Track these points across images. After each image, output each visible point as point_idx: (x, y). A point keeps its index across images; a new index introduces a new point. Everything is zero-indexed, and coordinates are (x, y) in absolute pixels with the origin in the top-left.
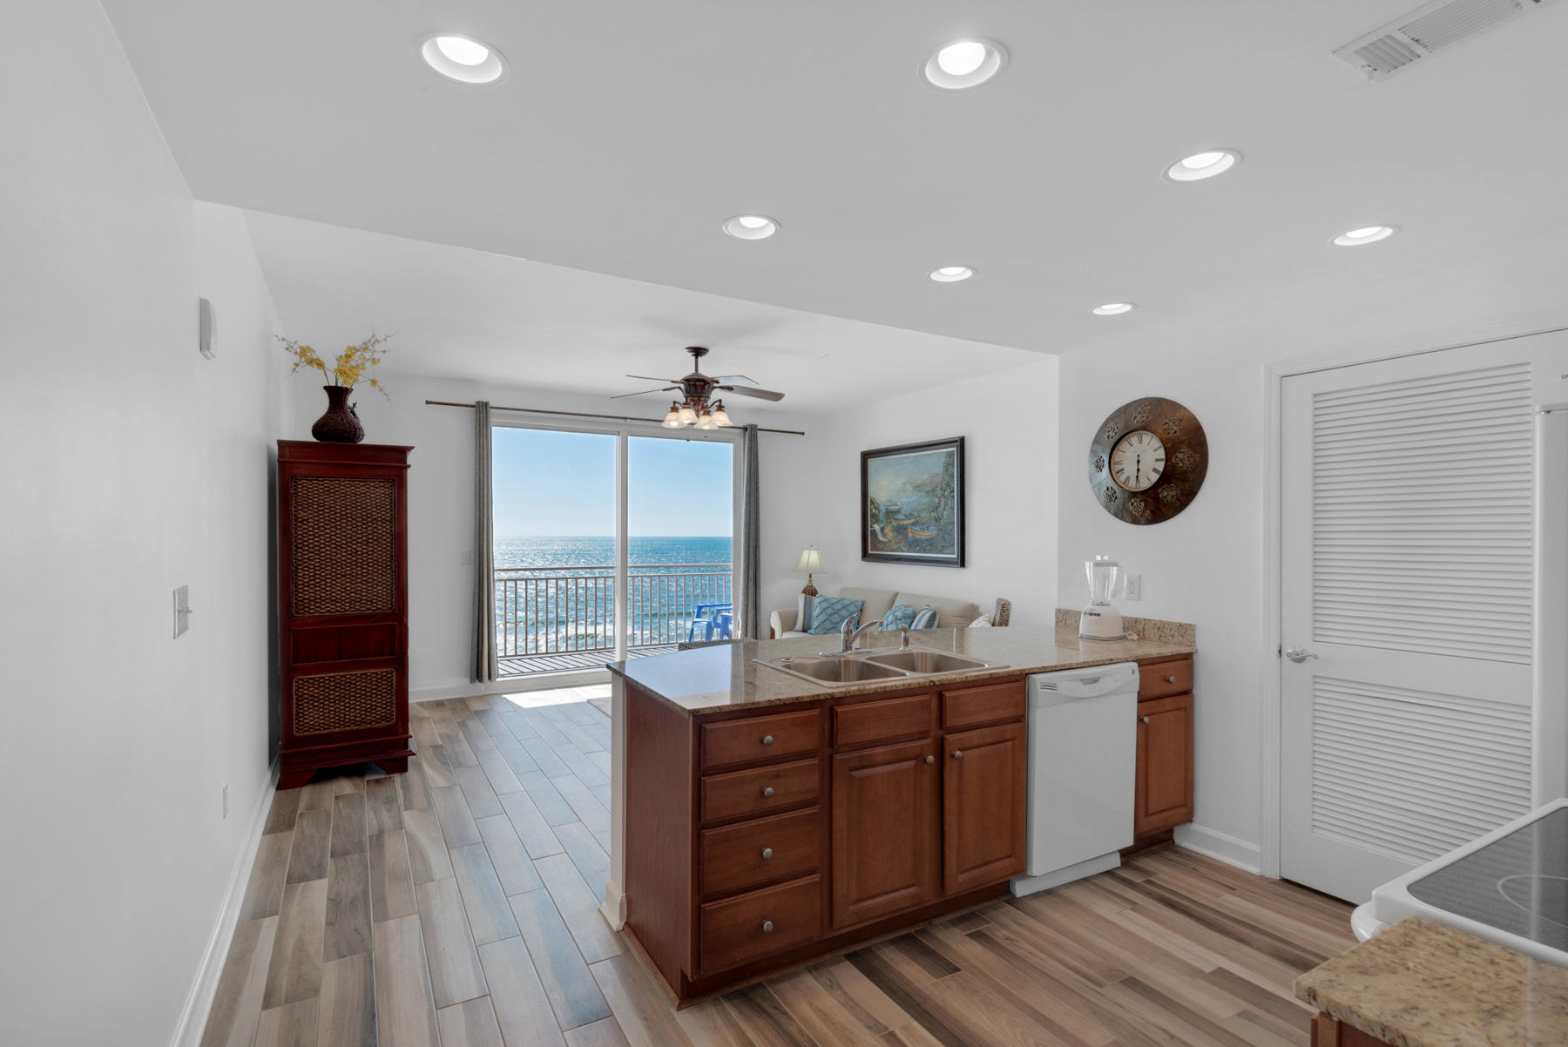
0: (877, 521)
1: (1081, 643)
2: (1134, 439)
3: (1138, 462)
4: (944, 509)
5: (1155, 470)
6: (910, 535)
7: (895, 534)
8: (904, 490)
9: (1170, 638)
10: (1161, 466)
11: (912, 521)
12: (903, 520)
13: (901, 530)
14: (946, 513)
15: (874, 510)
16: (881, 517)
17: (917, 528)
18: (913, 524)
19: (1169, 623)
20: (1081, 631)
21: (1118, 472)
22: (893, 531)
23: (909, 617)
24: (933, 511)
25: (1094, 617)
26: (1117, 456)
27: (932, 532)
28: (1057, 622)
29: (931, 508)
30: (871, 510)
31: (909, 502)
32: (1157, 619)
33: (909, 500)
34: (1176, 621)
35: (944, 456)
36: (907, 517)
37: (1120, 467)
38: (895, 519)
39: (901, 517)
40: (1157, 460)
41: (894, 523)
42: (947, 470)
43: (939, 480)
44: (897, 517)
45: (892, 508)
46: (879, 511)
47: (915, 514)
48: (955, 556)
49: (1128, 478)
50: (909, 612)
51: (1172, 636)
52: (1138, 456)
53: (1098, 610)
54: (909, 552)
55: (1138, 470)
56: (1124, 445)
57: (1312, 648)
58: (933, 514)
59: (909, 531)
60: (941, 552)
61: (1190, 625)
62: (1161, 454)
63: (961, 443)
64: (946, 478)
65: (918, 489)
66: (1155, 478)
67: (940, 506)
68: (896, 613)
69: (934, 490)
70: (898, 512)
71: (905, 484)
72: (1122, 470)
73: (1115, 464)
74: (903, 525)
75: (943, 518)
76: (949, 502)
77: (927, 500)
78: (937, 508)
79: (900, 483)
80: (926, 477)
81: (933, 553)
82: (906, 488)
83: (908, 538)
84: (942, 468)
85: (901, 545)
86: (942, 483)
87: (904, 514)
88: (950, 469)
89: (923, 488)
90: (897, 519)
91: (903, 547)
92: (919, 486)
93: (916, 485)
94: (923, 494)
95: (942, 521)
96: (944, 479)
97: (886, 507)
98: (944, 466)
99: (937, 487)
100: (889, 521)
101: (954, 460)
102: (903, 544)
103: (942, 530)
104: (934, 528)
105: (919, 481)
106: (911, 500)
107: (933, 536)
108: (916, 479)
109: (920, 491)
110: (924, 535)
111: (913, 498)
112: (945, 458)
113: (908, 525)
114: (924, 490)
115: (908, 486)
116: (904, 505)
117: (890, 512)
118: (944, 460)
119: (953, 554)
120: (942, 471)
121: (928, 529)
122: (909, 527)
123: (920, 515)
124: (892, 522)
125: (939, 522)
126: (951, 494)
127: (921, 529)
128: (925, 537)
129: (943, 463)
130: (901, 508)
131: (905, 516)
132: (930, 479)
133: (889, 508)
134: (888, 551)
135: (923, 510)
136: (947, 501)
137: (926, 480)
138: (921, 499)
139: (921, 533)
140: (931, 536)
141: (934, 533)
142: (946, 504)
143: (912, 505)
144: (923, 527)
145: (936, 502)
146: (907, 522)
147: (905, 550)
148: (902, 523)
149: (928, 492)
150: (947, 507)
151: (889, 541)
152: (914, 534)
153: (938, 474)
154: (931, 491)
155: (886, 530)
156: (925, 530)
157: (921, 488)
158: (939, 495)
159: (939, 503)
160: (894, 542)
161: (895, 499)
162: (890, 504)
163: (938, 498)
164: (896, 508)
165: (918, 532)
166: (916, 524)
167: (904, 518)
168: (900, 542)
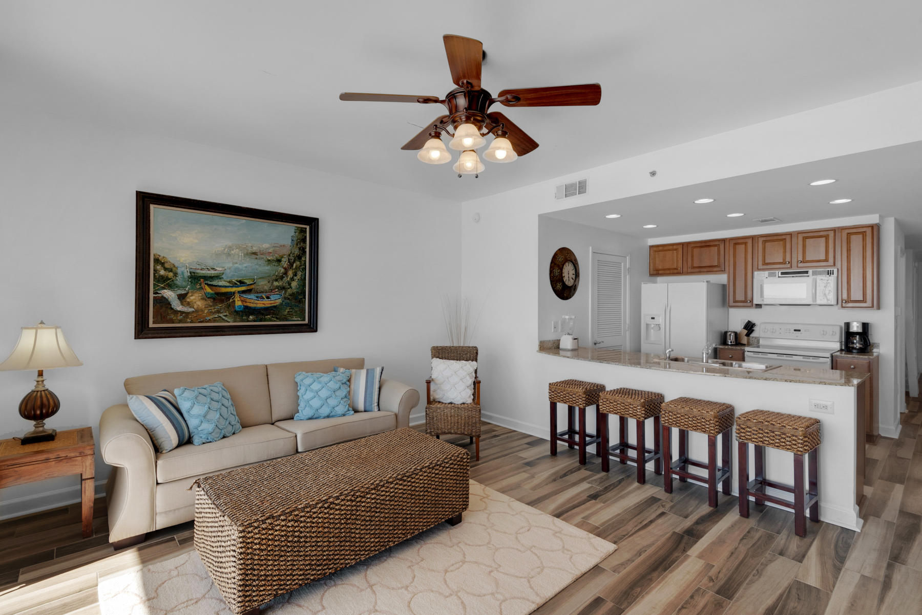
0: (171, 286)
2: (568, 264)
3: (569, 274)
4: (292, 279)
5: (573, 278)
6: (238, 303)
7: (210, 302)
8: (229, 255)
11: (243, 288)
12: (226, 287)
13: (221, 298)
14: (294, 284)
15: (162, 272)
16: (179, 281)
17: (252, 296)
18: (244, 292)
22: (206, 297)
24: (276, 280)
27: (276, 299)
29: (274, 277)
30: (155, 270)
33: (236, 265)
35: (293, 231)
36: (234, 285)
38: (209, 285)
39: (221, 283)
40: (573, 274)
41: (208, 290)
42: (297, 244)
43: (286, 251)
44: (215, 283)
45: (204, 272)
46: (176, 274)
47: (248, 282)
48: (306, 322)
49: (566, 280)
54: (235, 321)
55: (569, 277)
56: (565, 266)
58: (276, 284)
59: (237, 299)
60: (287, 320)
62: (575, 272)
63: (313, 223)
64: (297, 252)
65: (254, 256)
66: (573, 282)
67: (287, 277)
69: (279, 261)
70: (218, 277)
71: (230, 248)
72: (565, 276)
73: (563, 273)
74: (227, 292)
75: (291, 287)
76: (299, 274)
77: (267, 269)
78: (282, 278)
79: (220, 245)
80: (265, 246)
81: (275, 321)
82: (232, 252)
83: (234, 307)
84: (290, 241)
85: (221, 315)
86: (289, 255)
87: (228, 280)
88: (300, 244)
89: (262, 256)
90: (212, 285)
91: (224, 317)
92: (255, 253)
93: (249, 251)
94: (260, 262)
95: (289, 290)
96: (293, 252)
97: (192, 270)
98: (292, 240)
99: (282, 257)
100: (198, 287)
101: (306, 237)
102: (225, 314)
103: (289, 299)
104: (277, 297)
105: (254, 248)
106: (239, 266)
107: (275, 305)
108: (250, 245)
109: (257, 259)
110: (261, 304)
111: (245, 265)
112: (295, 232)
113: (234, 293)
114: (263, 258)
115: (236, 251)
116: (228, 271)
117: (200, 276)
118: (293, 234)
119: (302, 320)
120: (290, 244)
121: (268, 298)
122: (237, 295)
123: (255, 283)
124: (202, 288)
125: (286, 292)
126: (301, 266)
127: (257, 297)
128: (264, 305)
129: (292, 236)
130: (223, 274)
131: (229, 282)
132: (272, 249)
133: (198, 271)
134: (192, 322)
135: (260, 278)
136: (296, 273)
137: (267, 248)
138: (257, 267)
139: (258, 302)
140: (273, 305)
141: (277, 301)
142: (295, 275)
143: (243, 272)
144: (259, 295)
145: (282, 272)
146: (234, 289)
147: (229, 321)
148: (224, 290)
149: (269, 260)
150: (295, 278)
151: (196, 311)
152: (246, 302)
153: (284, 246)
154: (273, 260)
155: (192, 298)
156: (264, 299)
157: (257, 255)
158: (285, 265)
159: (286, 273)
160: (206, 311)
161: (210, 263)
162: (199, 267)
163: (285, 269)
164: (212, 272)
165: (252, 301)
166: (249, 291)
167: (228, 284)
168: (218, 312)
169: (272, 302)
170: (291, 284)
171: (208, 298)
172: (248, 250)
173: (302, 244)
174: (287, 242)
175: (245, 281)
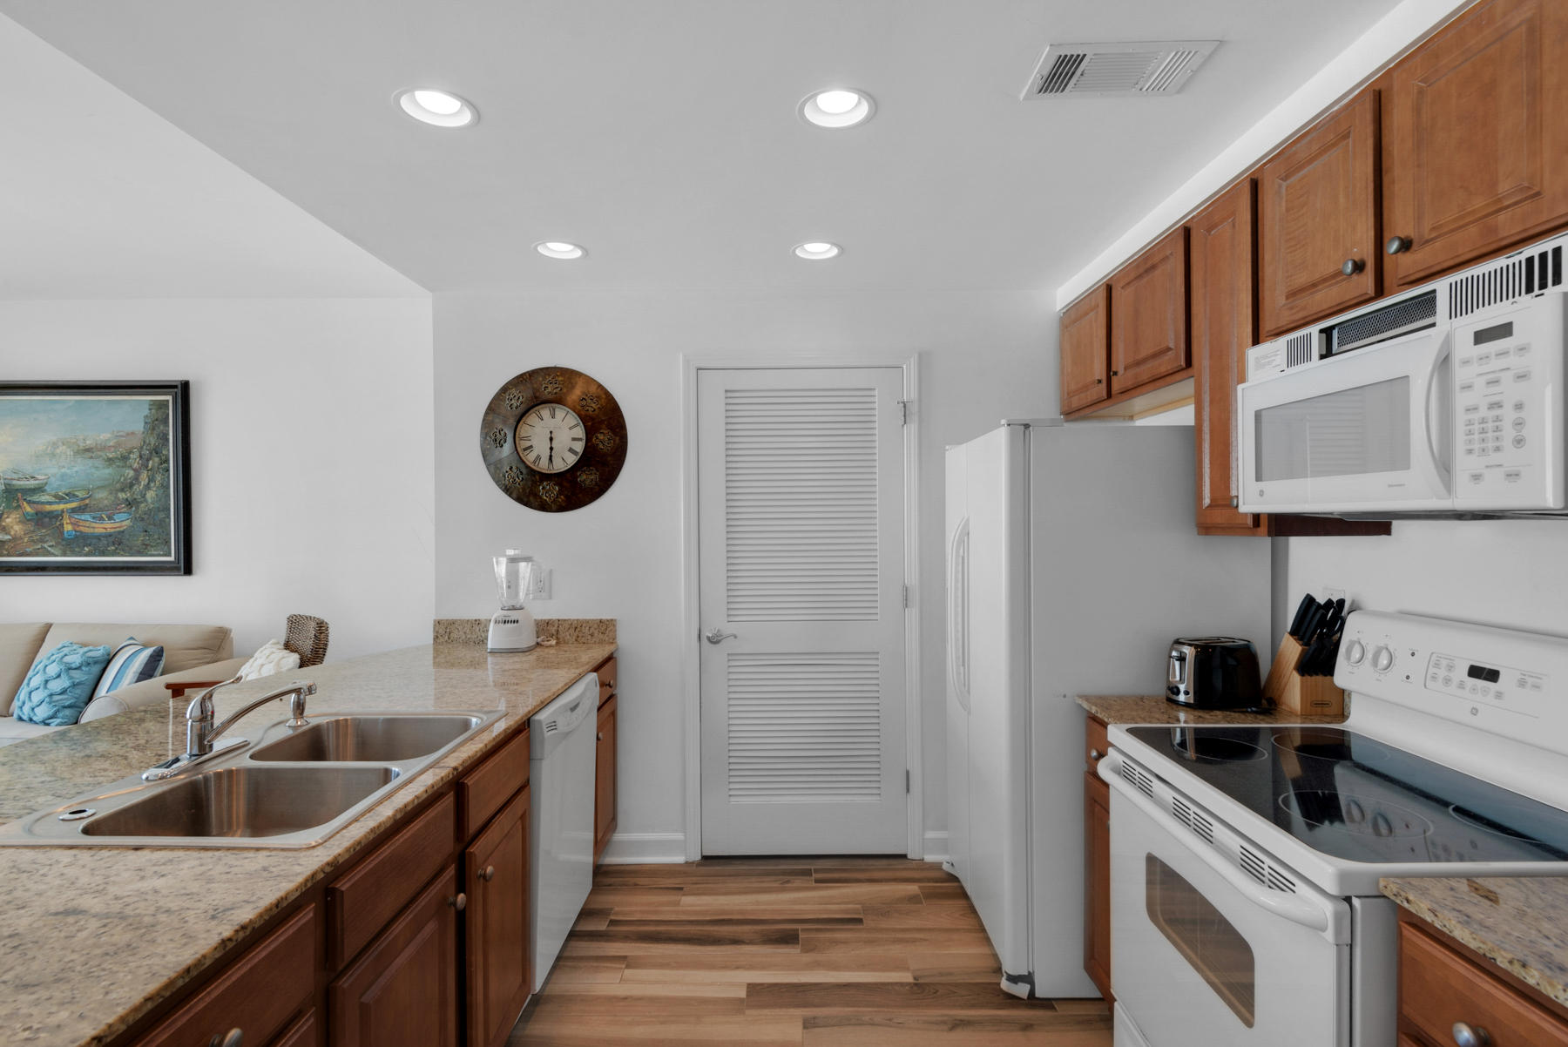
1: (490, 659)
2: (545, 412)
3: (551, 439)
4: (148, 487)
5: (571, 450)
6: (68, 528)
7: (31, 527)
8: (53, 455)
9: (589, 637)
10: (579, 447)
11: (74, 505)
12: (50, 503)
13: (44, 520)
14: (150, 495)
17: (85, 517)
18: (74, 510)
19: (587, 621)
20: (490, 645)
21: (525, 450)
22: (25, 520)
23: (96, 663)
24: (122, 490)
25: (509, 625)
26: (524, 430)
27: (122, 521)
28: (436, 638)
29: (118, 486)
31: (63, 475)
32: (572, 618)
33: (63, 470)
34: (595, 618)
35: (147, 406)
36: (60, 499)
37: (528, 444)
38: (29, 502)
39: (44, 498)
40: (574, 439)
41: (28, 509)
42: (153, 429)
43: (136, 442)
44: (35, 498)
45: (21, 483)
47: (80, 494)
48: (172, 558)
49: (539, 457)
50: (99, 653)
51: (592, 635)
52: (551, 432)
53: (514, 615)
54: (65, 555)
55: (551, 449)
56: (532, 418)
57: (728, 629)
58: (122, 495)
59: (66, 520)
60: (140, 553)
61: (612, 620)
62: (580, 432)
63: (183, 391)
64: (153, 441)
65: (87, 454)
66: (572, 460)
67: (139, 483)
68: (67, 659)
69: (125, 458)
70: (39, 489)
71: (55, 446)
72: (531, 447)
73: (521, 439)
74: (52, 512)
75: (146, 501)
76: (158, 478)
77: (107, 472)
78: (131, 486)
79: (41, 441)
80: (105, 436)
81: (122, 556)
82: (58, 451)
83: (62, 533)
84: (143, 424)
85: (46, 545)
86: (142, 448)
87: (53, 493)
88: (159, 428)
89: (99, 453)
90: (34, 503)
91: (49, 549)
92: (88, 450)
93: (81, 448)
94: (98, 463)
95: (143, 505)
96: (148, 441)
97: (6, 481)
98: (146, 423)
99: (130, 453)
100: (15, 505)
101: (168, 415)
102: (51, 544)
103: (143, 519)
104: (124, 516)
105: (88, 442)
106: (68, 471)
107: (122, 529)
108: (81, 437)
109: (91, 457)
110: (100, 528)
111: (75, 469)
112: (150, 409)
113: (63, 511)
114: (101, 456)
115: (62, 448)
116: (53, 479)
117: (17, 490)
118: (147, 412)
119: (165, 555)
120: (142, 429)
121: (110, 518)
122: (66, 516)
123: (91, 496)
124: (19, 507)
125: (137, 508)
126: (161, 464)
127: (94, 518)
128: (104, 531)
129: (146, 417)
130: (46, 483)
131: (56, 496)
132: (115, 441)
133: (14, 482)
134: (8, 555)
135: (98, 488)
136: (153, 476)
137: (106, 440)
138: (93, 470)
139: (94, 525)
140: (118, 529)
141: (124, 523)
142: (151, 480)
143: (72, 480)
144: (97, 514)
145: (130, 476)
146: (61, 506)
147: (56, 553)
148: (48, 508)
149: (110, 460)
150: (152, 485)
151: (14, 539)
152: (79, 526)
153: (133, 433)
154: (117, 458)
155: (8, 520)
156: (104, 520)
157: (93, 452)
158: (136, 466)
159: (136, 478)
160: (26, 540)
161: (29, 469)
162: (15, 476)
163: (135, 470)
164: (32, 483)
165: (87, 524)
166: (81, 510)
167: (53, 500)
168: (42, 541)
169: (117, 525)
170: (145, 494)
171: (28, 520)
172: (79, 446)
173: (162, 428)
174: (139, 427)
175: (76, 493)
